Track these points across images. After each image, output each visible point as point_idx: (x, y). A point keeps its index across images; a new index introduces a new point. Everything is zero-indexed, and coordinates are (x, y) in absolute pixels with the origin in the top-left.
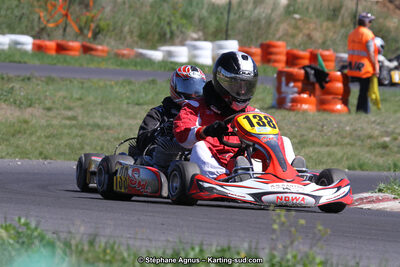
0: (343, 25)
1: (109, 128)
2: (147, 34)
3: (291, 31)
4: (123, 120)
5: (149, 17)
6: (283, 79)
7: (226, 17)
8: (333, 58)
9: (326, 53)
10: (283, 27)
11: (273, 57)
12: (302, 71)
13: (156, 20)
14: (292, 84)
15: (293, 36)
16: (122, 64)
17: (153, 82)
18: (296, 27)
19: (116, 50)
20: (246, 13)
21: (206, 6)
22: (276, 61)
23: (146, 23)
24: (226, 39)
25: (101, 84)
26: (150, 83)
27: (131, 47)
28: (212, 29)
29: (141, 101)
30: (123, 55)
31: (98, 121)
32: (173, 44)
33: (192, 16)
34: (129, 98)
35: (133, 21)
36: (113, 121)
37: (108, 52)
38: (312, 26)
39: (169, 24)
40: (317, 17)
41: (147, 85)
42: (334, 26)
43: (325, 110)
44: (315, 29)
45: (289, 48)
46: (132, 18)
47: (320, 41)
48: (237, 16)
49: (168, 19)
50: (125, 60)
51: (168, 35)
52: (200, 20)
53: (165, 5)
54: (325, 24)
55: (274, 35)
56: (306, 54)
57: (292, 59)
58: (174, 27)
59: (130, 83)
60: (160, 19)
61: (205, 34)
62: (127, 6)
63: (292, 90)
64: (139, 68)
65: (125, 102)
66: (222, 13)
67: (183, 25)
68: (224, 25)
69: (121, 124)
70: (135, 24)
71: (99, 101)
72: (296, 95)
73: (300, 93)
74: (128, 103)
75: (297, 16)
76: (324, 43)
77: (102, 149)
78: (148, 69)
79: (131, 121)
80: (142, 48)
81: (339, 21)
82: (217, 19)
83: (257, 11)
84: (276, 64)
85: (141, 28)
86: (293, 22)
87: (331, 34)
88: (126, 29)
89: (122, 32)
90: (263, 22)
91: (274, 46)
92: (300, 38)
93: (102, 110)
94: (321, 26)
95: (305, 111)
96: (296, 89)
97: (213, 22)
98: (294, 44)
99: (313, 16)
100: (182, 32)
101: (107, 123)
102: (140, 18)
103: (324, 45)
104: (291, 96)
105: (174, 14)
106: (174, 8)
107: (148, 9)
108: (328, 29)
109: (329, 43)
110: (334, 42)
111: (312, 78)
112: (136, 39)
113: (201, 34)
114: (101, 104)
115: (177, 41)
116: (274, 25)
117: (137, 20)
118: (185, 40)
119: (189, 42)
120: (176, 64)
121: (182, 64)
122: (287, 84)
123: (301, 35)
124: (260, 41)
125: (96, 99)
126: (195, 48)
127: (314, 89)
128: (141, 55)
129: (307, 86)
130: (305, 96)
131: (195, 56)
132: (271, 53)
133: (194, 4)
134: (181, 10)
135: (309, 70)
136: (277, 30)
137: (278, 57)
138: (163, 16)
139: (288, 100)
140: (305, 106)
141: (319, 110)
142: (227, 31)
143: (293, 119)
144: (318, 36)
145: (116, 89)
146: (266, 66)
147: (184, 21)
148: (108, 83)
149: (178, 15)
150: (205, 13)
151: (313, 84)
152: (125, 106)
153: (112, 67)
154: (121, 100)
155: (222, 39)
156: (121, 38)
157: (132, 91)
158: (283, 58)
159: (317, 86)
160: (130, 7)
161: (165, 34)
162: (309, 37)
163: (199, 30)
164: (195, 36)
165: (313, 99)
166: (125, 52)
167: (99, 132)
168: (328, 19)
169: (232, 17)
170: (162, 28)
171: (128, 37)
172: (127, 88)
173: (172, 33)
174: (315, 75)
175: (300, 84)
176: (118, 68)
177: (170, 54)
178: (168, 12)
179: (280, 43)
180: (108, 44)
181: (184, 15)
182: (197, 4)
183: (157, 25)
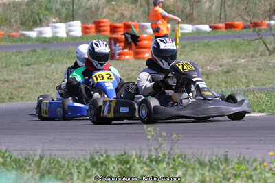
0: (141, 6)
1: (13, 81)
2: (26, 21)
3: (111, 12)
4: (21, 75)
5: (26, 12)
6: (113, 42)
7: (71, 7)
8: (138, 26)
9: (134, 23)
10: (106, 10)
11: (102, 29)
12: (124, 36)
13: (30, 13)
14: (118, 45)
15: (112, 15)
16: (14, 41)
17: (35, 51)
18: (113, 10)
19: (8, 33)
20: (84, 4)
21: (59, 3)
22: (104, 31)
23: (24, 16)
24: (73, 21)
25: (4, 55)
26: (32, 51)
27: (17, 30)
28: (64, 15)
29: (29, 63)
30: (13, 36)
31: (6, 77)
32: (41, 26)
33: (51, 9)
34: (21, 62)
35: (16, 15)
36: (15, 76)
37: (3, 35)
38: (123, 8)
39: (38, 14)
40: (126, 2)
41: (31, 53)
42: (136, 7)
43: (139, 58)
44: (125, 10)
45: (111, 23)
46: (15, 13)
47: (129, 17)
48: (78, 6)
49: (37, 12)
50: (15, 39)
51: (38, 22)
52: (56, 10)
53: (35, 3)
54: (131, 6)
55: (101, 15)
56: (121, 25)
57: (114, 29)
58: (41, 16)
59: (21, 52)
60: (32, 12)
61: (60, 18)
62: (12, 6)
63: (118, 48)
64: (23, 43)
65: (19, 64)
66: (69, 5)
67: (46, 15)
68: (71, 12)
69: (20, 78)
70: (18, 17)
71: (4, 65)
72: (121, 51)
73: (123, 49)
74: (22, 65)
75: (113, 3)
76: (131, 17)
77: (12, 94)
78: (30, 43)
79: (25, 76)
80: (23, 30)
81: (139, 4)
82: (67, 9)
83: (89, 2)
84: (105, 33)
85: (21, 19)
86: (112, 7)
87: (134, 12)
88: (13, 20)
89: (10, 22)
90: (94, 8)
91: (102, 22)
92: (117, 16)
93: (7, 71)
94: (129, 8)
95: (127, 60)
96: (121, 47)
97: (64, 11)
98: (113, 19)
99: (123, 2)
100: (46, 19)
101: (12, 78)
102: (20, 13)
103: (131, 19)
104: (118, 52)
105: (41, 9)
106: (40, 5)
107: (25, 7)
108: (132, 9)
109: (133, 17)
110: (137, 16)
111: (130, 40)
112: (19, 25)
113: (57, 18)
114: (6, 67)
115: (44, 24)
116: (100, 9)
117: (19, 14)
118: (49, 23)
119: (51, 25)
120: (46, 38)
121: (50, 38)
122: (115, 45)
123: (117, 14)
124: (93, 20)
125: (2, 64)
126: (55, 27)
127: (131, 46)
128: (23, 35)
129: (127, 45)
130: (126, 51)
131: (56, 33)
132: (101, 27)
133: (52, 1)
134: (44, 6)
135: (127, 35)
136: (103, 12)
137: (105, 28)
138: (34, 10)
139: (117, 54)
140: (127, 57)
141: (135, 58)
142: (73, 15)
143: (121, 65)
144: (127, 14)
145: (13, 57)
146: (98, 34)
147: (47, 12)
148: (8, 54)
149: (43, 9)
150: (58, 6)
151: (130, 43)
152: (20, 67)
153: (7, 44)
154: (17, 64)
155: (70, 21)
156: (10, 26)
157: (23, 58)
158: (108, 29)
159: (133, 44)
160: (14, 7)
161: (36, 21)
162: (122, 15)
163: (56, 17)
164: (54, 20)
165: (131, 52)
166: (14, 34)
167: (8, 84)
168: (132, 3)
169: (75, 7)
170: (34, 18)
171: (14, 25)
172: (20, 56)
173: (40, 20)
174: (131, 38)
175: (123, 44)
176: (11, 44)
177: (41, 33)
178: (37, 8)
179: (105, 20)
180: (3, 30)
181: (46, 9)
182: (54, 2)
183: (31, 16)
